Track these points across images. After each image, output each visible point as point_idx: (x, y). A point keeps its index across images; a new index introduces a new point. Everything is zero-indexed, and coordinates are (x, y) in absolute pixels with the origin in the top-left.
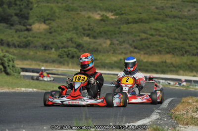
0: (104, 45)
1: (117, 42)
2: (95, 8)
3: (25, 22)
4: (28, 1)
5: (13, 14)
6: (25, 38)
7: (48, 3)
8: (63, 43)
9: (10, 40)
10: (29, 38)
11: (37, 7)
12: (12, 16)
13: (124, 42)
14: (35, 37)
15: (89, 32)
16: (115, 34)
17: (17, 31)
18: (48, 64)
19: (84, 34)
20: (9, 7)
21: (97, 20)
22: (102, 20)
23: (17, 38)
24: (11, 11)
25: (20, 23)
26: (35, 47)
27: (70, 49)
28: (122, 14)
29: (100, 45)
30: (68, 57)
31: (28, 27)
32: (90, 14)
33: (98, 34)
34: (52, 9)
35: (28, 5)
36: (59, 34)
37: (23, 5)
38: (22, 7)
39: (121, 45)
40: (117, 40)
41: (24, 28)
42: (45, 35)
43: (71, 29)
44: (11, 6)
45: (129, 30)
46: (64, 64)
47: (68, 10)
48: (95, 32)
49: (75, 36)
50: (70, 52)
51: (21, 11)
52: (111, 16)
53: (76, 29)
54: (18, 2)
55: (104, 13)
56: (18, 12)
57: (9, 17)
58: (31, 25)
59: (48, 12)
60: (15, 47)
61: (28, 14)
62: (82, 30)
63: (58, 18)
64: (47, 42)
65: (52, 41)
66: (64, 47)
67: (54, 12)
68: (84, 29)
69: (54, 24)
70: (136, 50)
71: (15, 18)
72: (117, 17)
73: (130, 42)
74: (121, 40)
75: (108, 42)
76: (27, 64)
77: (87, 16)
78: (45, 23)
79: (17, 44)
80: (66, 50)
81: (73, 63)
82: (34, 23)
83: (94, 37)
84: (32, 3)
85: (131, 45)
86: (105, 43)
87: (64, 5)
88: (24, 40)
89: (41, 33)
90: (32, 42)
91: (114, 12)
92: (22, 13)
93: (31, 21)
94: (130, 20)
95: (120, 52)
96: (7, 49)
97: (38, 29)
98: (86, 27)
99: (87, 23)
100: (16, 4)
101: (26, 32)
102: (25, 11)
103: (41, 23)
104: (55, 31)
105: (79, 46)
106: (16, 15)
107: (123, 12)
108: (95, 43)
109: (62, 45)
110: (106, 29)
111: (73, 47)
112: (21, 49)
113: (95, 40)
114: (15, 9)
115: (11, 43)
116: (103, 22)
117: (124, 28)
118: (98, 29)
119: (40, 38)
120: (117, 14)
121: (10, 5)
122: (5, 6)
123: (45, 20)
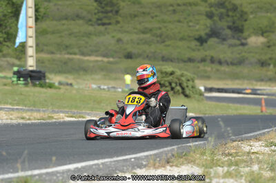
3: (240, 36)
4: (242, 11)
5: (225, 27)
6: (239, 54)
7: (267, 12)
9: (221, 56)
10: (243, 54)
11: (254, 17)
12: (224, 29)
14: (250, 52)
17: (231, 46)
18: (263, 83)
20: (220, 20)
23: (229, 55)
24: (224, 24)
25: (234, 37)
26: (251, 64)
31: (243, 41)
34: (270, 19)
35: (241, 16)
37: (236, 16)
38: (235, 18)
41: (238, 42)
42: (262, 49)
44: (223, 18)
51: (234, 23)
54: (230, 13)
56: (231, 24)
57: (221, 31)
58: (246, 39)
59: (266, 23)
60: (228, 64)
61: (243, 26)
64: (264, 58)
65: (269, 56)
67: (273, 23)
69: (273, 36)
71: (228, 32)
76: (238, 84)
78: (262, 35)
79: (229, 60)
82: (249, 36)
84: (246, 13)
88: (238, 56)
89: (257, 47)
90: (247, 58)
92: (236, 25)
93: (246, 34)
96: (219, 67)
97: (255, 43)
100: (228, 16)
101: (241, 47)
102: (238, 23)
103: (258, 36)
104: (274, 45)
106: (229, 28)
112: (234, 67)
114: (227, 21)
115: (223, 60)
119: (256, 53)
121: (221, 17)
122: (215, 18)
123: (263, 32)
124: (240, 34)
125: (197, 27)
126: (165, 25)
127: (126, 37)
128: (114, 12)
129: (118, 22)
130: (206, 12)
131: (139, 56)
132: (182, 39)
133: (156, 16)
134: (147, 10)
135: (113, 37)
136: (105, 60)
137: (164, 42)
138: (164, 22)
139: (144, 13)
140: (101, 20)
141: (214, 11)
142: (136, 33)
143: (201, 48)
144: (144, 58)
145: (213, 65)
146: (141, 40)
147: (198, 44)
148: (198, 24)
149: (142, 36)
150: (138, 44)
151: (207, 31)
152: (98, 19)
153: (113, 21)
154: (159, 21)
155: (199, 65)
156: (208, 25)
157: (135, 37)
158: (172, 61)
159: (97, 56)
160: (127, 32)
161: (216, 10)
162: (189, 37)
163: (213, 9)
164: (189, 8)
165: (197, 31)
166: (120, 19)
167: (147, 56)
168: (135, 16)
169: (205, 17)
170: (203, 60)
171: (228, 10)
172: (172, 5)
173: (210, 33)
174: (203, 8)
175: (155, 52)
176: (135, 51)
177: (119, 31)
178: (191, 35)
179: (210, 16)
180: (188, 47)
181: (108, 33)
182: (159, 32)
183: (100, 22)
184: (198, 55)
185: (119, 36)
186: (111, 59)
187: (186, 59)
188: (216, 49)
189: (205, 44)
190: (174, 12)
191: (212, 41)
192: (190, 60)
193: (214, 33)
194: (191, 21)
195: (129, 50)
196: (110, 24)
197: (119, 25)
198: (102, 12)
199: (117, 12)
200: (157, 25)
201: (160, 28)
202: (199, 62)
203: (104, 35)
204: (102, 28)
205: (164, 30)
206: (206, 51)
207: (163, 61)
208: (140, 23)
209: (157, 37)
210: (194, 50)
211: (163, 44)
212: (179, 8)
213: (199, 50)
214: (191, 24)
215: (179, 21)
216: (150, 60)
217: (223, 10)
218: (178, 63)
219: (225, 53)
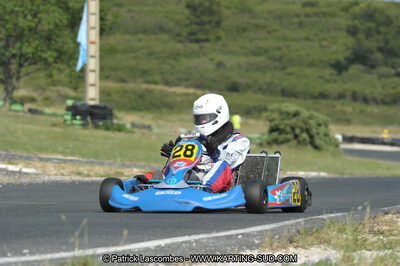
3: (395, 62)
5: (374, 49)
6: (394, 88)
9: (367, 91)
12: (371, 52)
17: (381, 76)
20: (367, 37)
23: (379, 89)
24: (371, 44)
25: (386, 64)
37: (390, 33)
38: (389, 36)
41: (393, 71)
44: (372, 36)
51: (387, 43)
54: (382, 29)
56: (382, 44)
57: (368, 55)
60: (377, 103)
71: (378, 56)
79: (379, 97)
88: (392, 91)
92: (389, 46)
96: (363, 107)
100: (379, 32)
101: (396, 79)
102: (393, 43)
106: (380, 50)
112: (386, 108)
114: (377, 41)
115: (369, 97)
121: (369, 34)
122: (361, 36)
124: (395, 60)
125: (334, 48)
126: (287, 43)
127: (229, 61)
128: (213, 24)
129: (218, 38)
130: (348, 27)
131: (248, 87)
132: (311, 64)
133: (275, 31)
134: (261, 22)
135: (211, 60)
137: (284, 68)
139: (257, 26)
140: (194, 34)
141: (359, 26)
142: (245, 55)
143: (338, 78)
144: (255, 92)
145: (356, 104)
146: (252, 65)
147: (334, 72)
148: (334, 43)
149: (254, 59)
150: (248, 70)
151: (348, 54)
152: (191, 34)
153: (212, 36)
154: (278, 38)
155: (335, 103)
156: (350, 45)
157: (243, 60)
158: (296, 96)
159: (187, 87)
160: (233, 53)
161: (362, 24)
162: (322, 61)
163: (357, 22)
164: (323, 20)
165: (333, 53)
166: (222, 33)
167: (260, 89)
168: (244, 30)
169: (344, 34)
170: (341, 96)
171: (379, 25)
172: (297, 16)
173: (352, 57)
174: (343, 21)
175: (272, 83)
176: (241, 80)
177: (221, 51)
178: (324, 59)
179: (353, 32)
180: (320, 77)
181: (205, 54)
182: (277, 54)
183: (192, 37)
184: (330, 88)
185: (220, 58)
187: (316, 94)
188: (361, 80)
189: (344, 73)
190: (301, 25)
191: (355, 69)
192: (323, 96)
193: (360, 57)
194: (325, 39)
195: (234, 79)
196: (207, 40)
197: (220, 43)
198: (197, 24)
199: (218, 24)
200: (276, 44)
201: (279, 49)
202: (334, 99)
203: (198, 56)
204: (195, 46)
205: (285, 51)
206: (345, 83)
207: (283, 95)
208: (251, 40)
209: (275, 60)
210: (328, 81)
211: (283, 72)
212: (307, 19)
213: (335, 81)
214: (325, 43)
215: (307, 39)
216: (264, 94)
217: (370, 25)
218: (305, 99)
219: (373, 86)
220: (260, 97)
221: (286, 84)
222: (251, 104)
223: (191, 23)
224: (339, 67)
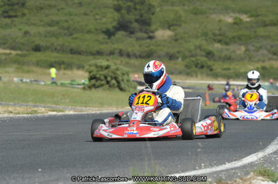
0: (238, 52)
1: (254, 48)
2: (227, 10)
3: (147, 29)
4: (150, 5)
5: (133, 21)
6: (147, 47)
7: (173, 6)
8: (190, 52)
9: (130, 50)
10: (152, 47)
11: (160, 11)
12: (131, 22)
13: (261, 48)
14: (159, 45)
15: (220, 38)
16: (250, 39)
17: (138, 39)
19: (214, 40)
20: (128, 13)
21: (230, 24)
22: (235, 23)
23: (137, 48)
24: (131, 17)
25: (141, 30)
27: (198, 58)
28: (258, 16)
29: (234, 52)
30: (196, 66)
31: (151, 34)
32: (222, 17)
33: (230, 39)
34: (177, 12)
35: (149, 9)
36: (186, 41)
37: (143, 9)
38: (143, 11)
39: (258, 51)
40: (253, 46)
41: (146, 35)
42: (170, 43)
43: (200, 35)
44: (131, 11)
45: (267, 34)
46: (192, 76)
47: (196, 14)
48: (227, 37)
49: (204, 43)
50: (199, 62)
51: (141, 16)
52: (245, 18)
53: (205, 34)
54: (138, 7)
55: (237, 15)
56: (138, 17)
57: (129, 24)
58: (153, 32)
59: (172, 16)
60: (136, 57)
61: (150, 19)
62: (212, 36)
63: (185, 22)
64: (172, 51)
65: (178, 49)
66: (192, 56)
67: (180, 17)
68: (214, 34)
69: (180, 30)
70: (275, 57)
71: (135, 25)
72: (253, 19)
73: (269, 47)
74: (258, 45)
75: (243, 48)
77: (217, 19)
78: (169, 28)
79: (138, 53)
80: (194, 59)
81: (202, 73)
82: (157, 29)
83: (227, 44)
84: (154, 7)
85: (269, 51)
86: (239, 49)
87: (191, 7)
88: (147, 49)
89: (165, 41)
90: (155, 52)
91: (249, 14)
92: (143, 18)
93: (153, 27)
94: (267, 23)
95: (256, 59)
96: (127, 60)
97: (162, 36)
98: (217, 32)
99: (218, 28)
100: (136, 9)
101: (148, 41)
102: (146, 16)
103: (165, 29)
104: (181, 38)
105: (209, 54)
106: (137, 21)
107: (259, 13)
108: (227, 50)
109: (190, 54)
110: (240, 33)
111: (202, 56)
112: (143, 60)
113: (227, 47)
114: (135, 15)
115: (131, 53)
116: (235, 26)
117: (261, 31)
118: (230, 34)
120: (252, 16)
121: (129, 10)
122: (123, 11)
123: (169, 26)
124: (147, 27)
125: (104, 20)
126: (72, 17)
127: (33, 30)
128: (20, 5)
129: (24, 15)
130: (115, 5)
131: (47, 48)
132: (89, 32)
133: (62, 9)
134: (53, 3)
135: (20, 30)
136: (14, 52)
137: (71, 35)
138: (71, 15)
139: (50, 6)
140: (7, 12)
141: (122, 5)
142: (43, 26)
143: (108, 41)
144: (52, 51)
145: (122, 58)
146: (49, 33)
147: (106, 37)
148: (104, 17)
149: (49, 29)
150: (46, 36)
151: (115, 24)
152: (4, 12)
153: (20, 14)
154: (65, 14)
155: (108, 57)
156: (116, 18)
157: (42, 30)
158: (80, 54)
159: (4, 49)
160: (34, 24)
161: (124, 4)
162: (96, 30)
163: (120, 2)
165: (104, 23)
166: (26, 11)
167: (56, 49)
168: (42, 8)
169: (112, 10)
170: (112, 53)
171: (135, 4)
173: (118, 26)
174: (110, 1)
175: (63, 45)
176: (42, 43)
177: (26, 23)
178: (98, 28)
179: (118, 9)
180: (97, 40)
181: (15, 26)
182: (66, 25)
183: (6, 14)
184: (106, 47)
185: (26, 28)
186: (19, 52)
187: (94, 52)
188: (123, 41)
189: (112, 37)
190: (80, 4)
191: (120, 34)
192: (99, 53)
193: (123, 26)
194: (97, 14)
195: (37, 43)
196: (16, 16)
197: (25, 18)
198: (8, 5)
199: (23, 5)
200: (64, 18)
201: (67, 21)
202: (107, 55)
203: (11, 27)
204: (8, 21)
205: (71, 22)
206: (113, 44)
207: (72, 53)
208: (47, 16)
209: (64, 29)
210: (102, 43)
211: (71, 37)
213: (107, 43)
214: (97, 17)
215: (86, 14)
216: (58, 52)
217: (130, 4)
218: (87, 55)
219: (133, 46)
220: (55, 54)
221: (73, 45)
222: (53, 60)
223: (4, 5)
224: (109, 33)
